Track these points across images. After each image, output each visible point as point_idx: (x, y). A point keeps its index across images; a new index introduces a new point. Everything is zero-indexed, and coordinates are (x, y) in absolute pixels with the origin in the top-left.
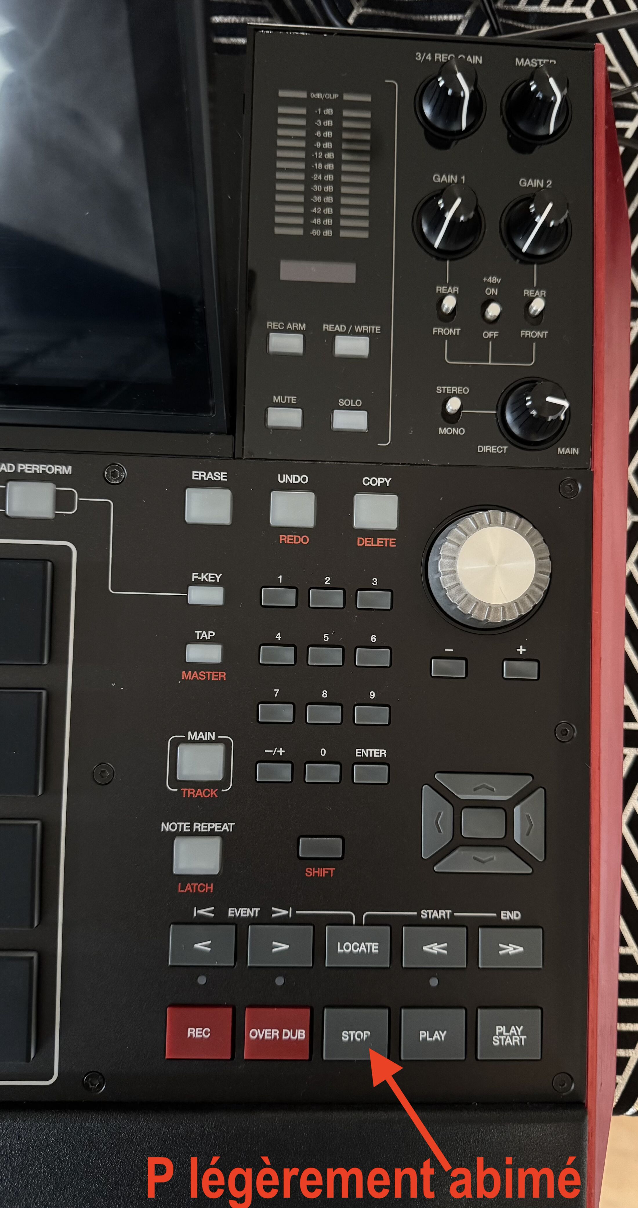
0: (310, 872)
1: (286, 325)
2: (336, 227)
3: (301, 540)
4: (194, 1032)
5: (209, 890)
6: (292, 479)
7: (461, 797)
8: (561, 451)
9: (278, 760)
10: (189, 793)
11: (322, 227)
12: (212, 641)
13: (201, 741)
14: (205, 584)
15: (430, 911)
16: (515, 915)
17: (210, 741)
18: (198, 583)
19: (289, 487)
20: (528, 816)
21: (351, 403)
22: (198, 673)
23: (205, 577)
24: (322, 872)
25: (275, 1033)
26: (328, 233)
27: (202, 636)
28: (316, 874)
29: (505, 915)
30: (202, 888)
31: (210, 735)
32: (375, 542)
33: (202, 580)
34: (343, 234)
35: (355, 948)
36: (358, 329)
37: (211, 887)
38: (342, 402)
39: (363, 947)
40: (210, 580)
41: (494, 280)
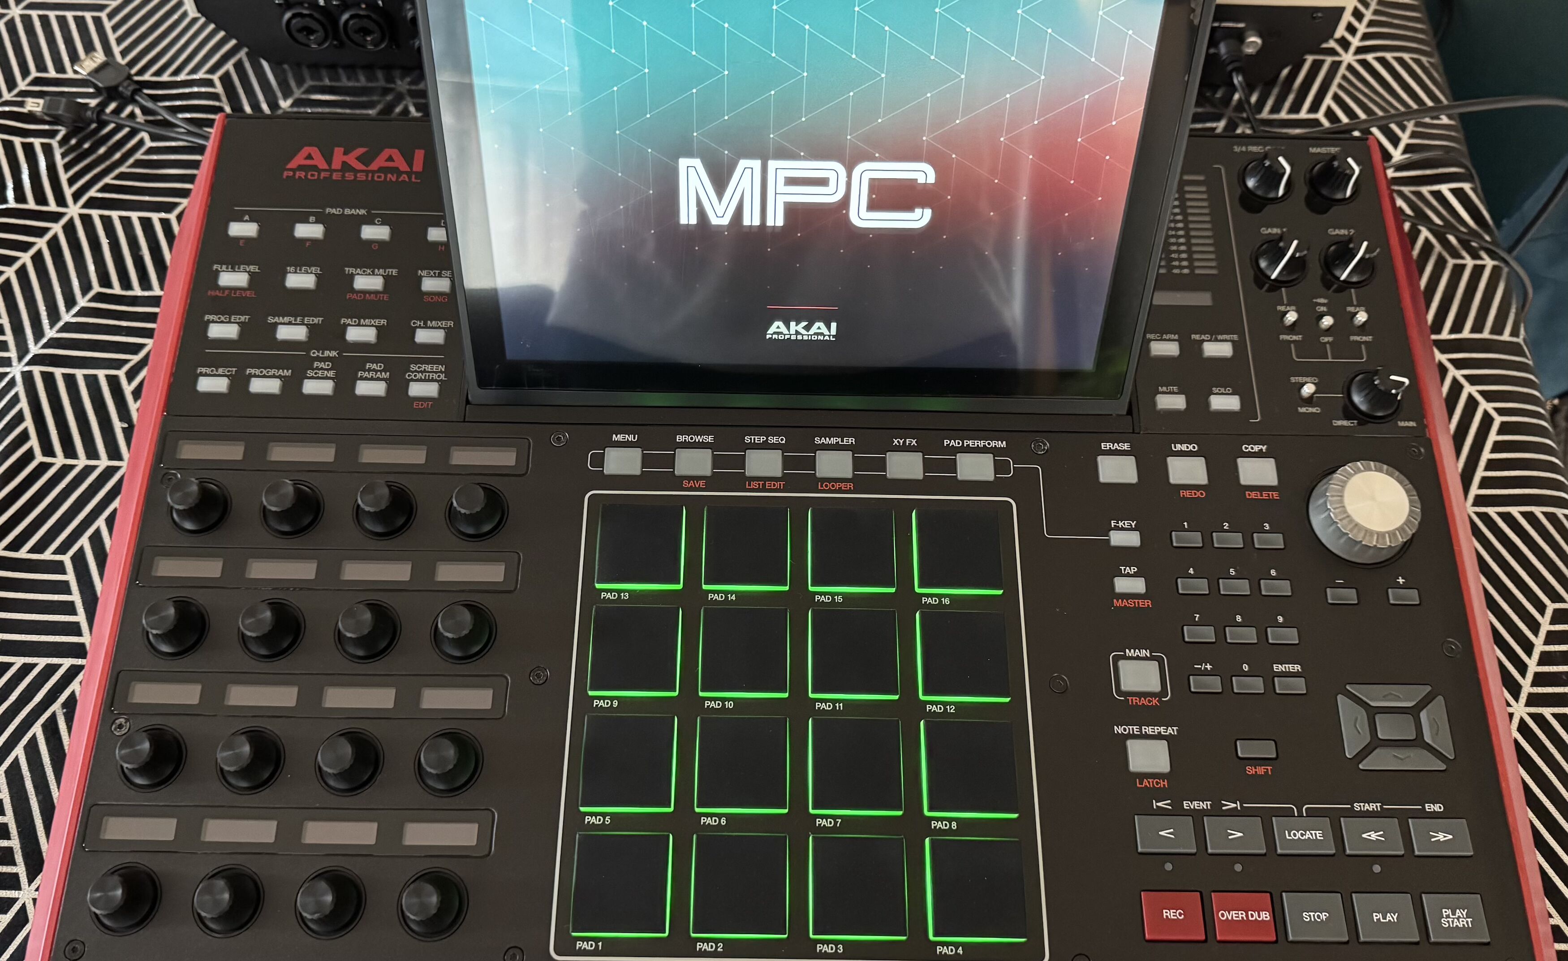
0: (1250, 770)
1: (1162, 336)
2: (1191, 267)
3: (1198, 494)
4: (1170, 914)
5: (1164, 785)
6: (1184, 447)
7: (1373, 704)
8: (1402, 424)
9: (1206, 673)
10: (1134, 701)
11: (1181, 267)
12: (1135, 575)
13: (1138, 658)
14: (1122, 529)
15: (1362, 804)
16: (1437, 808)
17: (1146, 658)
18: (1117, 528)
19: (1181, 454)
20: (1434, 719)
21: (1223, 390)
22: (1127, 601)
23: (1122, 524)
24: (1261, 770)
25: (1242, 915)
26: (1186, 271)
27: (1126, 571)
28: (1256, 772)
29: (1430, 807)
30: (1157, 783)
31: (1144, 653)
32: (1261, 495)
33: (1120, 527)
34: (1197, 271)
35: (1302, 835)
36: (1220, 337)
37: (1166, 783)
38: (1215, 390)
39: (1308, 835)
40: (1126, 527)
41: (1322, 301)
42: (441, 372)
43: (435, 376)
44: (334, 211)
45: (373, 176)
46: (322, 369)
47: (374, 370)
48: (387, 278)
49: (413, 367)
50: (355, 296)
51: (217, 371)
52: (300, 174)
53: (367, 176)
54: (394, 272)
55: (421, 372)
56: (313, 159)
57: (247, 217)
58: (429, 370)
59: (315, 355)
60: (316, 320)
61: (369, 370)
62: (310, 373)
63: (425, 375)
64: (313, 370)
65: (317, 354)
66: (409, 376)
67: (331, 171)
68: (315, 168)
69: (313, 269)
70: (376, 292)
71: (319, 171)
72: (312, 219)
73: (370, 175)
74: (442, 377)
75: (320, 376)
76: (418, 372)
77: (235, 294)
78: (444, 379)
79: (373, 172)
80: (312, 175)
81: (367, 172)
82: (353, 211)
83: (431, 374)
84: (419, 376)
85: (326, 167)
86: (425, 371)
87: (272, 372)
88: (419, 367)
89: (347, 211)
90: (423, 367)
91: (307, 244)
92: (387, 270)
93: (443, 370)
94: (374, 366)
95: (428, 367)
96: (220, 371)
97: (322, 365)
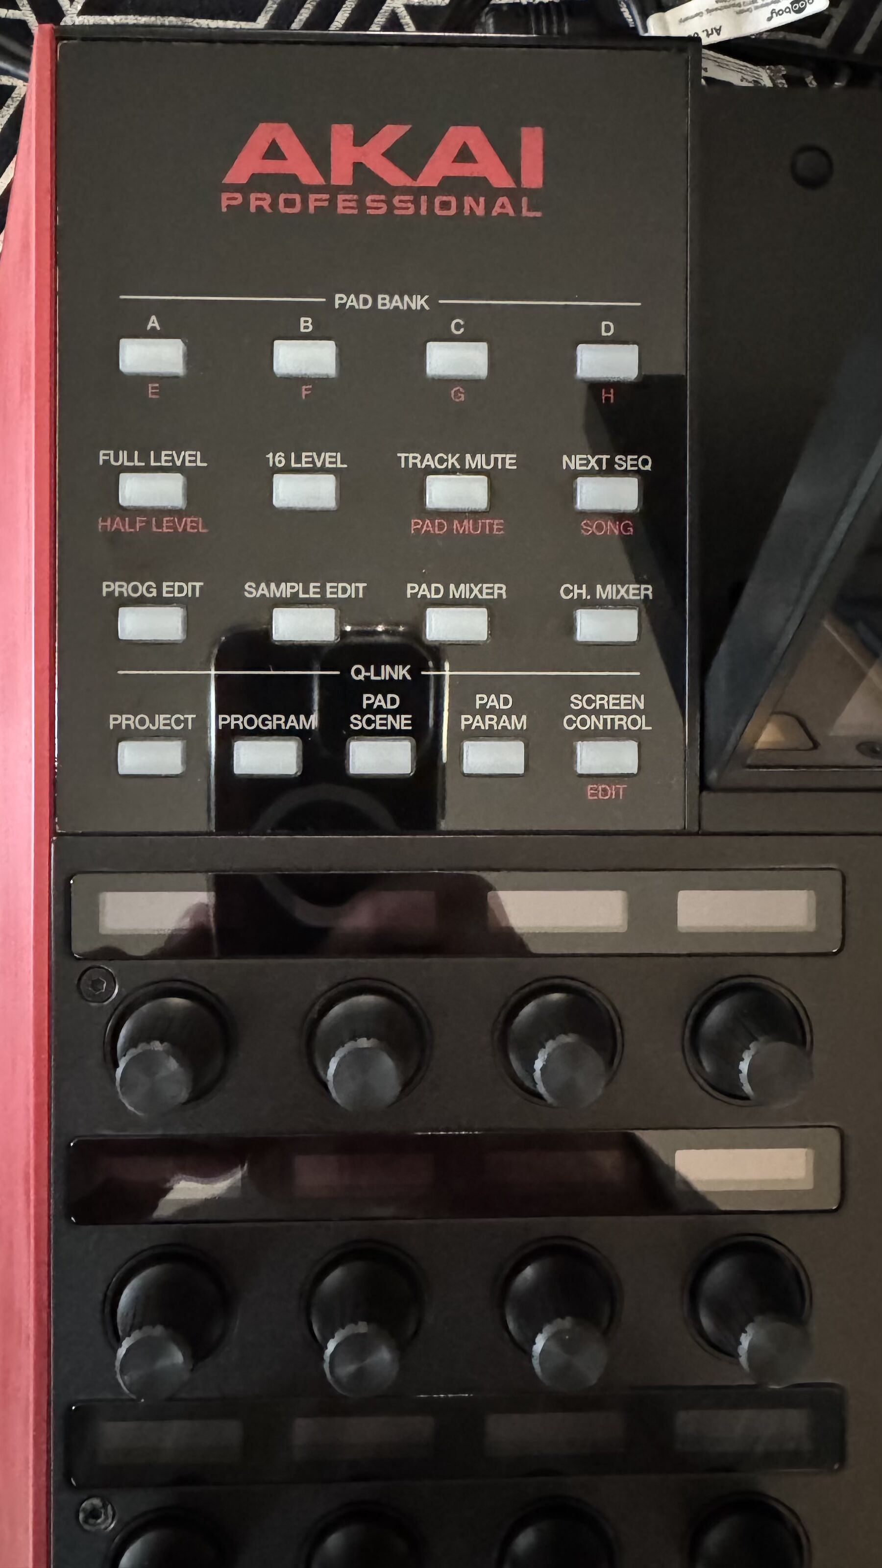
42: (637, 711)
43: (625, 722)
44: (352, 301)
45: (431, 203)
46: (380, 710)
47: (492, 711)
48: (494, 477)
49: (578, 701)
50: (427, 526)
51: (153, 722)
52: (259, 201)
53: (417, 203)
54: (509, 460)
55: (597, 712)
56: (283, 158)
57: (153, 322)
58: (611, 707)
59: (361, 677)
60: (351, 591)
61: (484, 711)
62: (357, 722)
63: (605, 720)
64: (363, 713)
65: (364, 673)
66: (570, 721)
67: (335, 191)
68: (290, 182)
69: (327, 456)
70: (474, 514)
71: (305, 191)
72: (306, 324)
73: (424, 198)
74: (642, 721)
75: (378, 727)
76: (589, 713)
77: (159, 525)
78: (644, 728)
79: (430, 192)
80: (290, 203)
81: (417, 192)
82: (396, 301)
83: (617, 717)
84: (592, 721)
85: (319, 180)
86: (602, 711)
87: (275, 721)
88: (589, 702)
89: (385, 302)
90: (599, 700)
91: (304, 393)
92: (493, 456)
93: (642, 706)
94: (492, 701)
95: (609, 701)
96: (161, 721)
97: (379, 701)
